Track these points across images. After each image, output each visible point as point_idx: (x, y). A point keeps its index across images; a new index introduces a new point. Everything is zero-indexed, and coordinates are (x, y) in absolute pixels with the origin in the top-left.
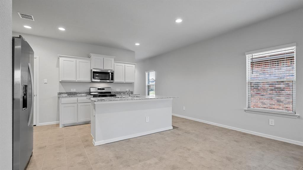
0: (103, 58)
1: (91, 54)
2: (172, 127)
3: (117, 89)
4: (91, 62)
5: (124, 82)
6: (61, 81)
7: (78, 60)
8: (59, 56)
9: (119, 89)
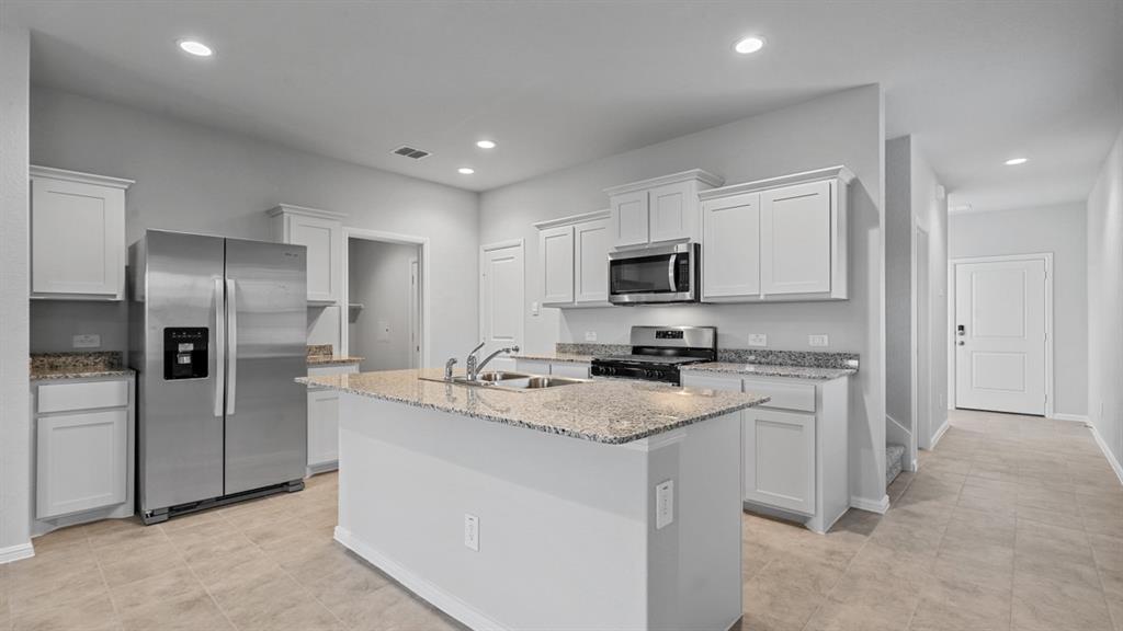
9: (765, 337)
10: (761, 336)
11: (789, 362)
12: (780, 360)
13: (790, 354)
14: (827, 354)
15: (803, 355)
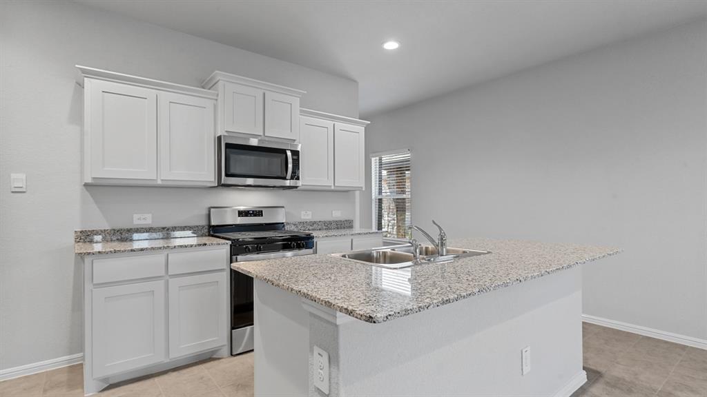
0: (264, 94)
1: (220, 75)
2: (585, 372)
3: (303, 213)
4: (215, 107)
5: (333, 188)
6: (89, 181)
7: (165, 96)
8: (84, 71)
9: (310, 213)
10: (308, 212)
11: (325, 227)
12: (320, 227)
13: (325, 223)
14: (341, 221)
15: (330, 223)
